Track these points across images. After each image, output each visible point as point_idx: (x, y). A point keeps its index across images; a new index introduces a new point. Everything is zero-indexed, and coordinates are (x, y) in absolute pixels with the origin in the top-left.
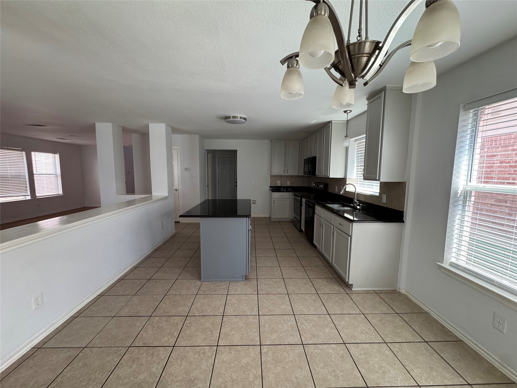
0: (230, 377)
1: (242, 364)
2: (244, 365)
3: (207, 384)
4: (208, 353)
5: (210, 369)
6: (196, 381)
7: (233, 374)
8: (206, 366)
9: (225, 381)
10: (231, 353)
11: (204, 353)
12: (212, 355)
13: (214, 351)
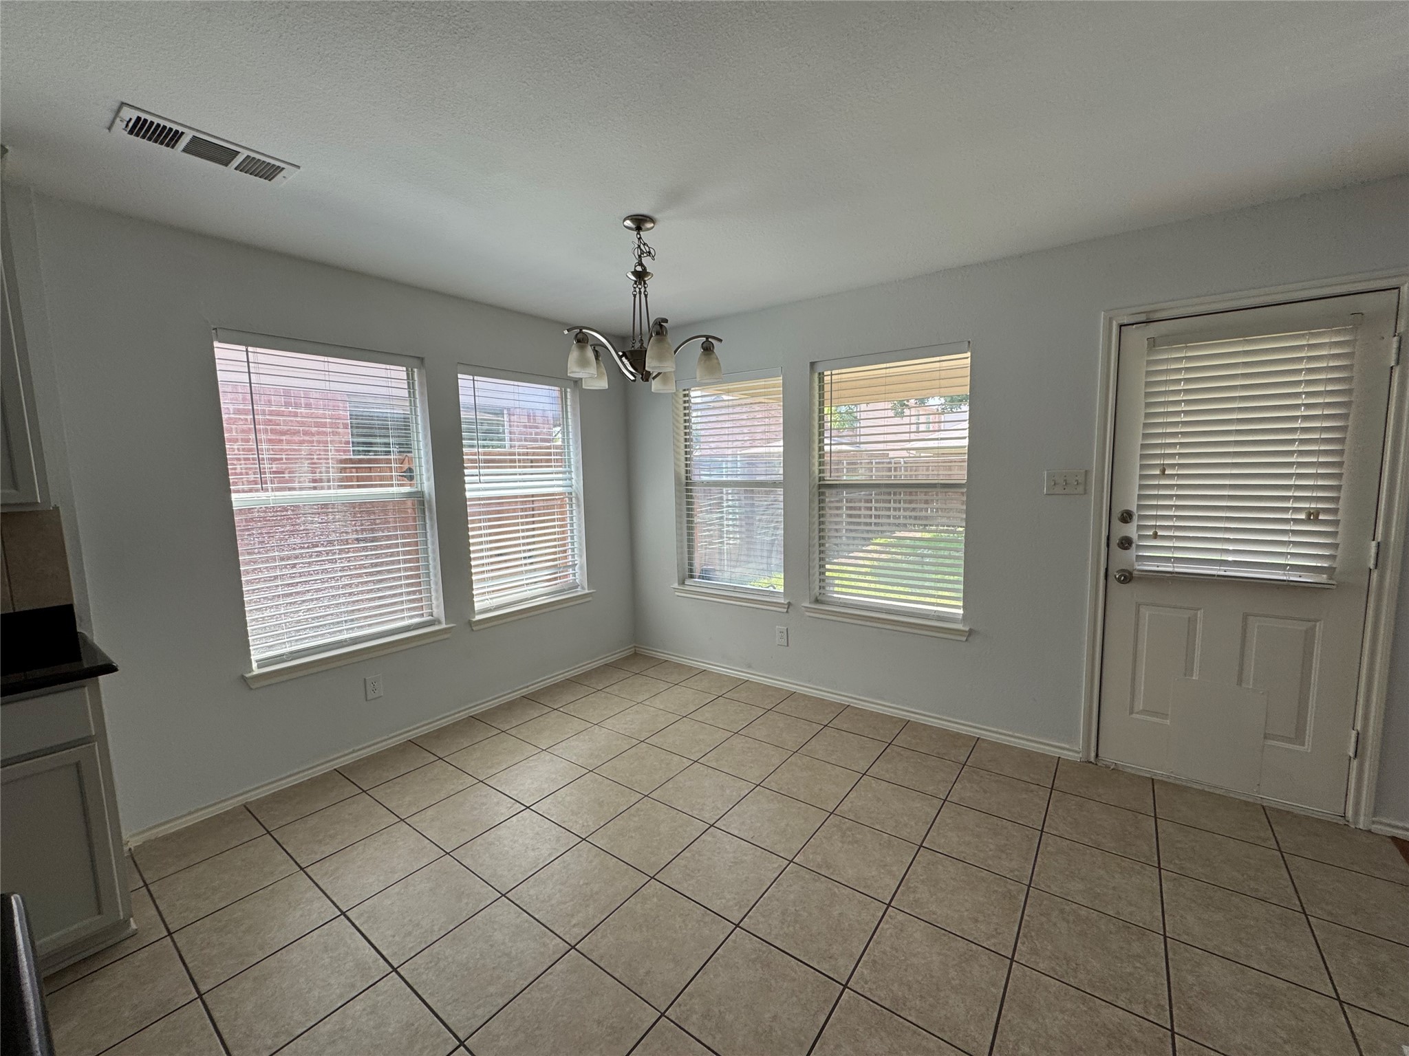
0: (686, 925)
1: (646, 934)
2: (644, 929)
3: (734, 938)
4: (697, 1007)
5: (714, 964)
6: (753, 957)
7: (677, 926)
8: (720, 975)
9: (699, 925)
10: (648, 973)
11: (706, 1016)
12: (691, 996)
13: (680, 1005)
